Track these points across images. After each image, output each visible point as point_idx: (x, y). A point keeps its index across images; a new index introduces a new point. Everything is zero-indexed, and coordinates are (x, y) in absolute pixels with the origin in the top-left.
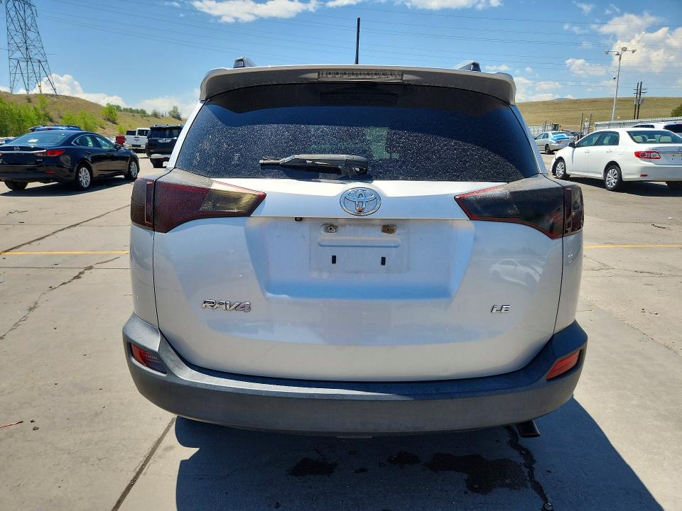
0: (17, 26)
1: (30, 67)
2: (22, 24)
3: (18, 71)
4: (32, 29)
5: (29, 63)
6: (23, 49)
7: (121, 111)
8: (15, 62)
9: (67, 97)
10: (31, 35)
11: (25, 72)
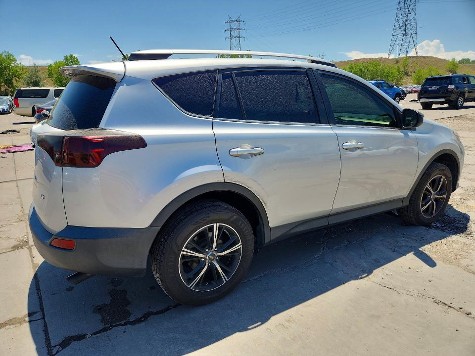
0: (402, 12)
1: (404, 39)
2: (407, 10)
3: (397, 43)
4: (412, 12)
5: (405, 37)
6: (403, 28)
7: (469, 63)
8: (396, 37)
9: (424, 57)
10: (411, 17)
11: (400, 42)
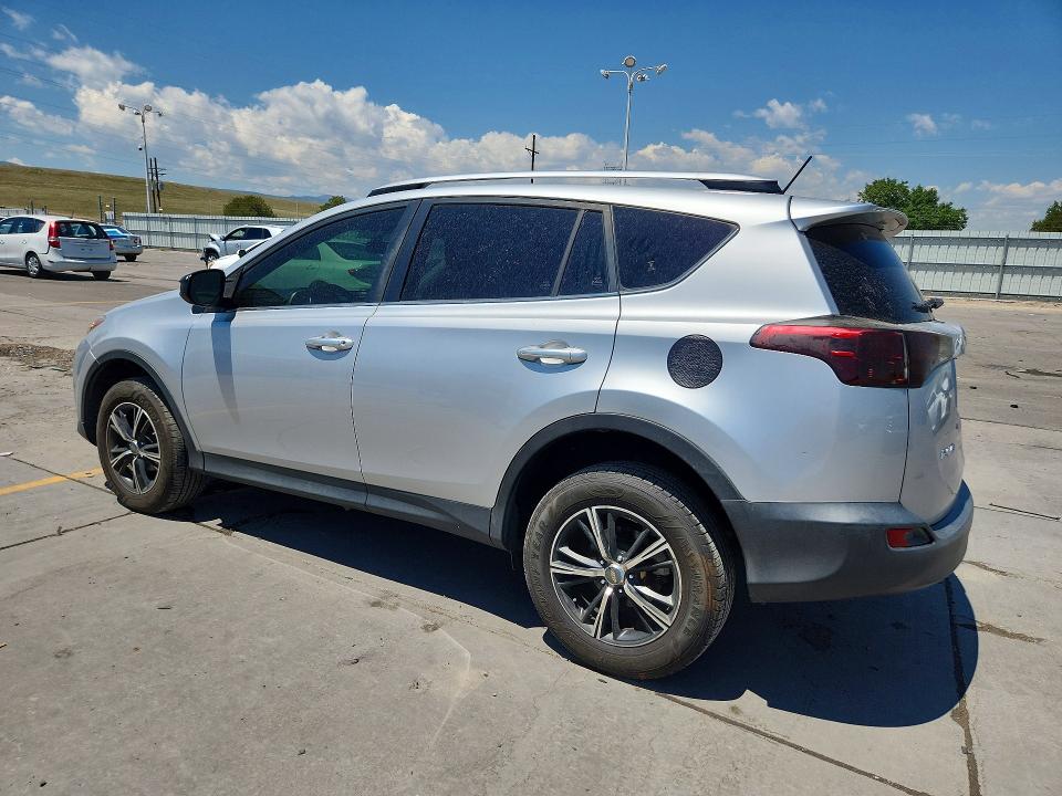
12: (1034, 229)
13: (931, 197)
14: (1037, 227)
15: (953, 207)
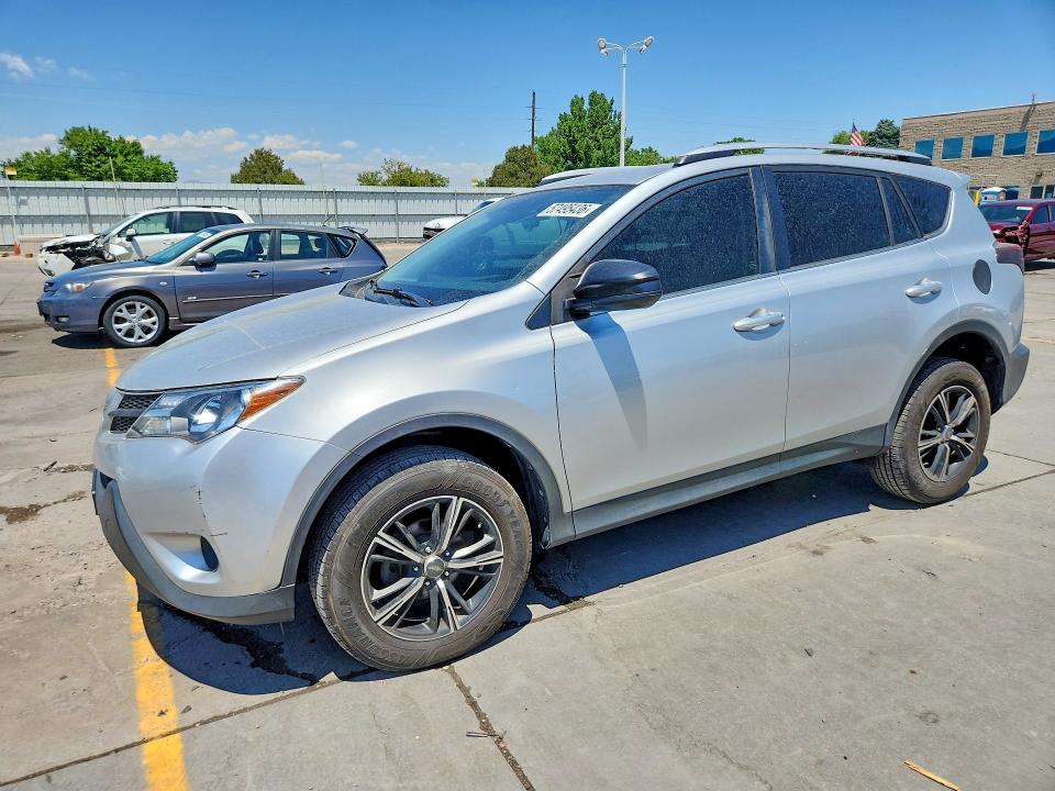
12: (233, 182)
13: (136, 149)
14: (234, 179)
15: (163, 160)
